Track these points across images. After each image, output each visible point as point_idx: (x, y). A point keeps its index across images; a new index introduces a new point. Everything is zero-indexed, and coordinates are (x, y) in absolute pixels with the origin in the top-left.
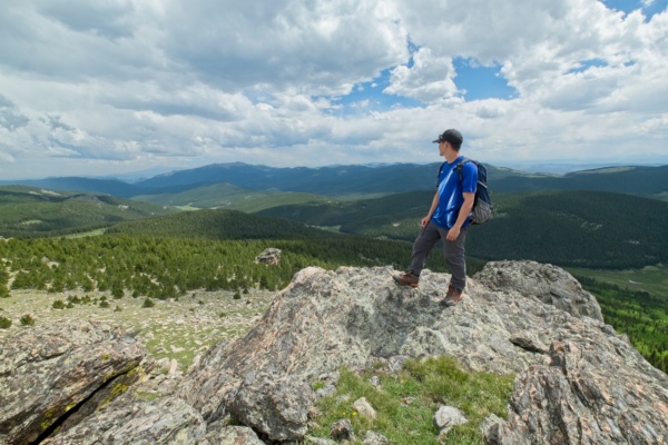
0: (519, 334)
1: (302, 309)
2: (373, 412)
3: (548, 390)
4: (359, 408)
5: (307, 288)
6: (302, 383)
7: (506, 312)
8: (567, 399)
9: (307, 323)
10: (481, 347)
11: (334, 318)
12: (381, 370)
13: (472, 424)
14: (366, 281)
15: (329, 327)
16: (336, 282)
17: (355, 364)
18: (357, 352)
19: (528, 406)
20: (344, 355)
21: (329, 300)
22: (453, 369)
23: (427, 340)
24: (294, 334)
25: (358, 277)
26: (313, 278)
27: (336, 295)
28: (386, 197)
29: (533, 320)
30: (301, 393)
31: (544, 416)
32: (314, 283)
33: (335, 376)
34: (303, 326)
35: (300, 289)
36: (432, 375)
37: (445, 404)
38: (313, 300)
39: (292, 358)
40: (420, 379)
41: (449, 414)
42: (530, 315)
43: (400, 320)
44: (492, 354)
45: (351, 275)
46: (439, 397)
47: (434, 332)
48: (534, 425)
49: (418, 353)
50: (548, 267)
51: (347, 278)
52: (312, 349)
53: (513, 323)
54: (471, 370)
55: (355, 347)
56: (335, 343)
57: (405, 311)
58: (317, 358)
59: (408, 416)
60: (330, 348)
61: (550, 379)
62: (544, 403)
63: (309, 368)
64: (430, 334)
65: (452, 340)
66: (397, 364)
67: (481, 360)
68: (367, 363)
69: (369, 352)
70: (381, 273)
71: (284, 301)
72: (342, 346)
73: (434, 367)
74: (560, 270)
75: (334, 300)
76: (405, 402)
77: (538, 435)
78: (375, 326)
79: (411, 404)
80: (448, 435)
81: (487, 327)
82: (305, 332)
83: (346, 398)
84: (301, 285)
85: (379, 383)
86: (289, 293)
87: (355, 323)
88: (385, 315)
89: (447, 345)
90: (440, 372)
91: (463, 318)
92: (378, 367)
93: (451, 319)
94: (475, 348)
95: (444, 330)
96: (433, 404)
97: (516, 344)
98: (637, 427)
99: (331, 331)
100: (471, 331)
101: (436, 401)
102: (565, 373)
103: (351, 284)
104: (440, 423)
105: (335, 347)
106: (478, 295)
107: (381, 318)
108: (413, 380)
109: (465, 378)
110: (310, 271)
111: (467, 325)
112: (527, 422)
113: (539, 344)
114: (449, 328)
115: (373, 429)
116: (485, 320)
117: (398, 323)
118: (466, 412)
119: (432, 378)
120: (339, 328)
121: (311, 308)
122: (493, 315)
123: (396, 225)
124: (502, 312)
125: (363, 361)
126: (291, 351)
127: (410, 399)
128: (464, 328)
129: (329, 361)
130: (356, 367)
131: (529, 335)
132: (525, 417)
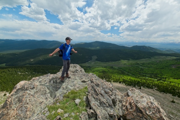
0: (82, 80)
1: (25, 96)
2: (62, 111)
3: (93, 87)
4: (59, 112)
5: (23, 89)
6: (41, 116)
7: (79, 76)
8: (95, 87)
9: (29, 100)
10: (77, 85)
11: (39, 94)
12: (58, 101)
13: (82, 100)
14: (44, 80)
15: (38, 97)
16: (35, 83)
17: (50, 103)
18: (50, 100)
19: (91, 91)
20: (46, 103)
21: (35, 90)
22: (74, 92)
23: (66, 89)
24: (25, 105)
25: (41, 79)
26: (24, 85)
27: (37, 87)
28: (26, 51)
29: (83, 77)
30: (42, 118)
31: (93, 91)
32: (26, 87)
33: (47, 109)
34: (28, 101)
35: (19, 91)
36: (71, 95)
37: (76, 99)
38: (28, 92)
39: (28, 113)
40: (68, 98)
41: (77, 101)
42: (82, 76)
43: (58, 87)
44: (79, 86)
45: (39, 80)
46: (74, 99)
47: (67, 86)
48: (92, 93)
49: (65, 92)
50: (75, 65)
51: (38, 81)
52: (35, 106)
53: (80, 78)
54: (77, 91)
55: (49, 99)
56: (42, 101)
57: (58, 84)
58: (38, 108)
59: (70, 106)
60: (41, 103)
61: (93, 85)
62: (93, 89)
63: (36, 112)
64: (67, 87)
65: (71, 86)
66: (61, 97)
67: (78, 88)
68: (54, 101)
69: (53, 98)
70: (47, 76)
71: (13, 97)
72: (45, 101)
73: (70, 93)
74: (77, 65)
75: (36, 89)
76: (67, 104)
77: (93, 95)
78: (52, 91)
79: (69, 104)
80: (79, 105)
81: (77, 81)
82: (30, 103)
83: (54, 112)
84: (20, 89)
85: (59, 104)
86: (15, 93)
87: (47, 93)
88: (54, 87)
89: (71, 88)
90: (72, 94)
91: (72, 81)
92: (57, 100)
93: (70, 82)
94: (76, 86)
95: (69, 85)
96: (73, 101)
97: (82, 82)
98: (104, 86)
99: (39, 98)
100: (74, 83)
101: (74, 100)
102: (94, 83)
103: (40, 82)
104: (77, 103)
105: (42, 102)
106: (72, 75)
107: (53, 88)
108: (67, 98)
109: (77, 93)
110: (22, 83)
111: (73, 82)
112: (91, 94)
113: (86, 81)
114: (70, 84)
115: (64, 114)
116: (76, 79)
117: (58, 88)
118: (80, 98)
119: (71, 96)
120: (41, 96)
121: (29, 95)
122: (77, 78)
123: (32, 60)
124: (78, 77)
125: (52, 101)
126: (27, 111)
127: (68, 103)
128: (73, 83)
129: (42, 107)
130: (51, 104)
131: (84, 79)
132: (91, 93)
